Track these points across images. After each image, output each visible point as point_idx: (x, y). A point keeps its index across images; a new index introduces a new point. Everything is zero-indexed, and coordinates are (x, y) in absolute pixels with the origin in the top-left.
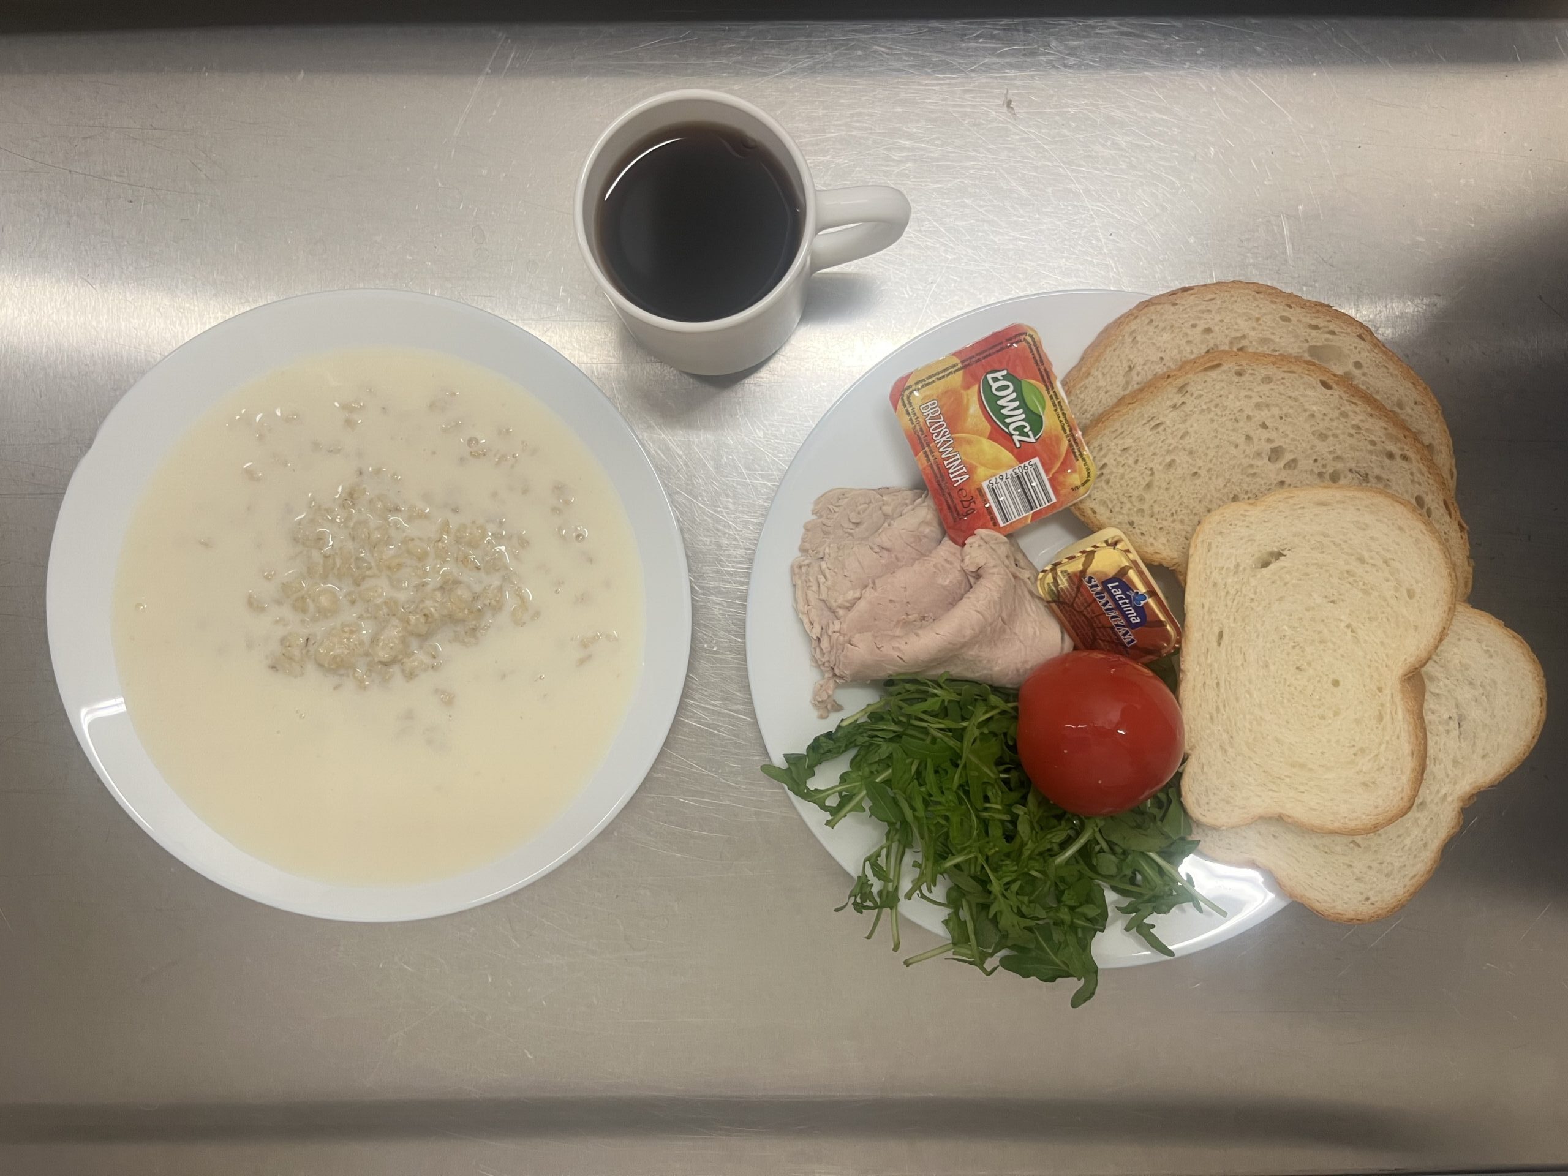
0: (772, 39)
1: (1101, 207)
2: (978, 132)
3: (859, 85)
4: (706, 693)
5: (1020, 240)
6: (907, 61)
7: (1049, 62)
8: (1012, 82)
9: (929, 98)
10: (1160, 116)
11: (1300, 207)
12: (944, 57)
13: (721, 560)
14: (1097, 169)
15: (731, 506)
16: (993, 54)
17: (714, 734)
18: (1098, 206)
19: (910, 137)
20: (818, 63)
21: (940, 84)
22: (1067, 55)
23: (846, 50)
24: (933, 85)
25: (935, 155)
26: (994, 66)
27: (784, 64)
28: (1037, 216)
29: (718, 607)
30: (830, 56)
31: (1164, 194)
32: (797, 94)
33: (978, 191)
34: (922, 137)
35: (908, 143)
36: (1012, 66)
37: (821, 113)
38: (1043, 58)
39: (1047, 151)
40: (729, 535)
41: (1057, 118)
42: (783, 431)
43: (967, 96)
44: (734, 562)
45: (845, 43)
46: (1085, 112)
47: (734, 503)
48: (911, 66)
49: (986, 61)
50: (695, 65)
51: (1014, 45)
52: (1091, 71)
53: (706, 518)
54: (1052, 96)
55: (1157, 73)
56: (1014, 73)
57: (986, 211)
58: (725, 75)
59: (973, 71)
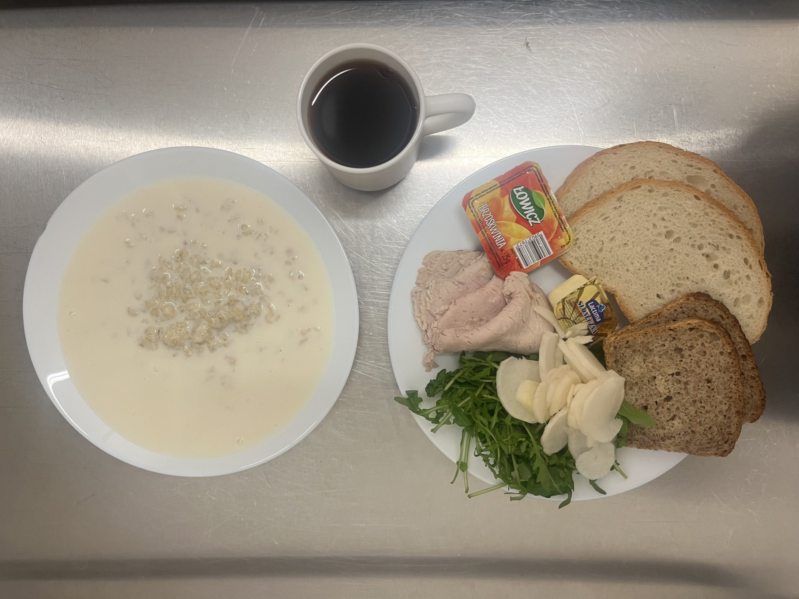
0: (401, 10)
1: (577, 100)
2: (511, 60)
3: (447, 34)
4: (367, 357)
5: (533, 117)
6: (473, 22)
7: (549, 22)
8: (530, 33)
9: (485, 42)
10: (608, 51)
11: (682, 99)
12: (493, 19)
13: (374, 288)
14: (575, 80)
15: (379, 259)
16: (519, 17)
17: (371, 379)
18: (574, 99)
19: (474, 62)
20: (426, 23)
21: (491, 34)
22: (559, 18)
23: (441, 15)
24: (488, 34)
25: (488, 72)
26: (520, 24)
27: (408, 23)
28: (542, 105)
29: (373, 312)
30: (432, 19)
31: (609, 92)
32: (414, 39)
33: (510, 91)
34: (480, 63)
35: (473, 66)
36: (529, 24)
37: (427, 50)
38: (545, 19)
39: (548, 70)
40: (379, 274)
41: (553, 52)
42: (407, 219)
43: (505, 40)
44: (381, 288)
45: (440, 12)
46: (568, 48)
47: (381, 258)
48: (476, 25)
49: (515, 21)
50: (360, 24)
51: (530, 12)
52: (572, 26)
53: (366, 265)
54: (551, 40)
55: (606, 27)
56: (530, 27)
57: (515, 102)
58: (376, 29)
59: (508, 26)
